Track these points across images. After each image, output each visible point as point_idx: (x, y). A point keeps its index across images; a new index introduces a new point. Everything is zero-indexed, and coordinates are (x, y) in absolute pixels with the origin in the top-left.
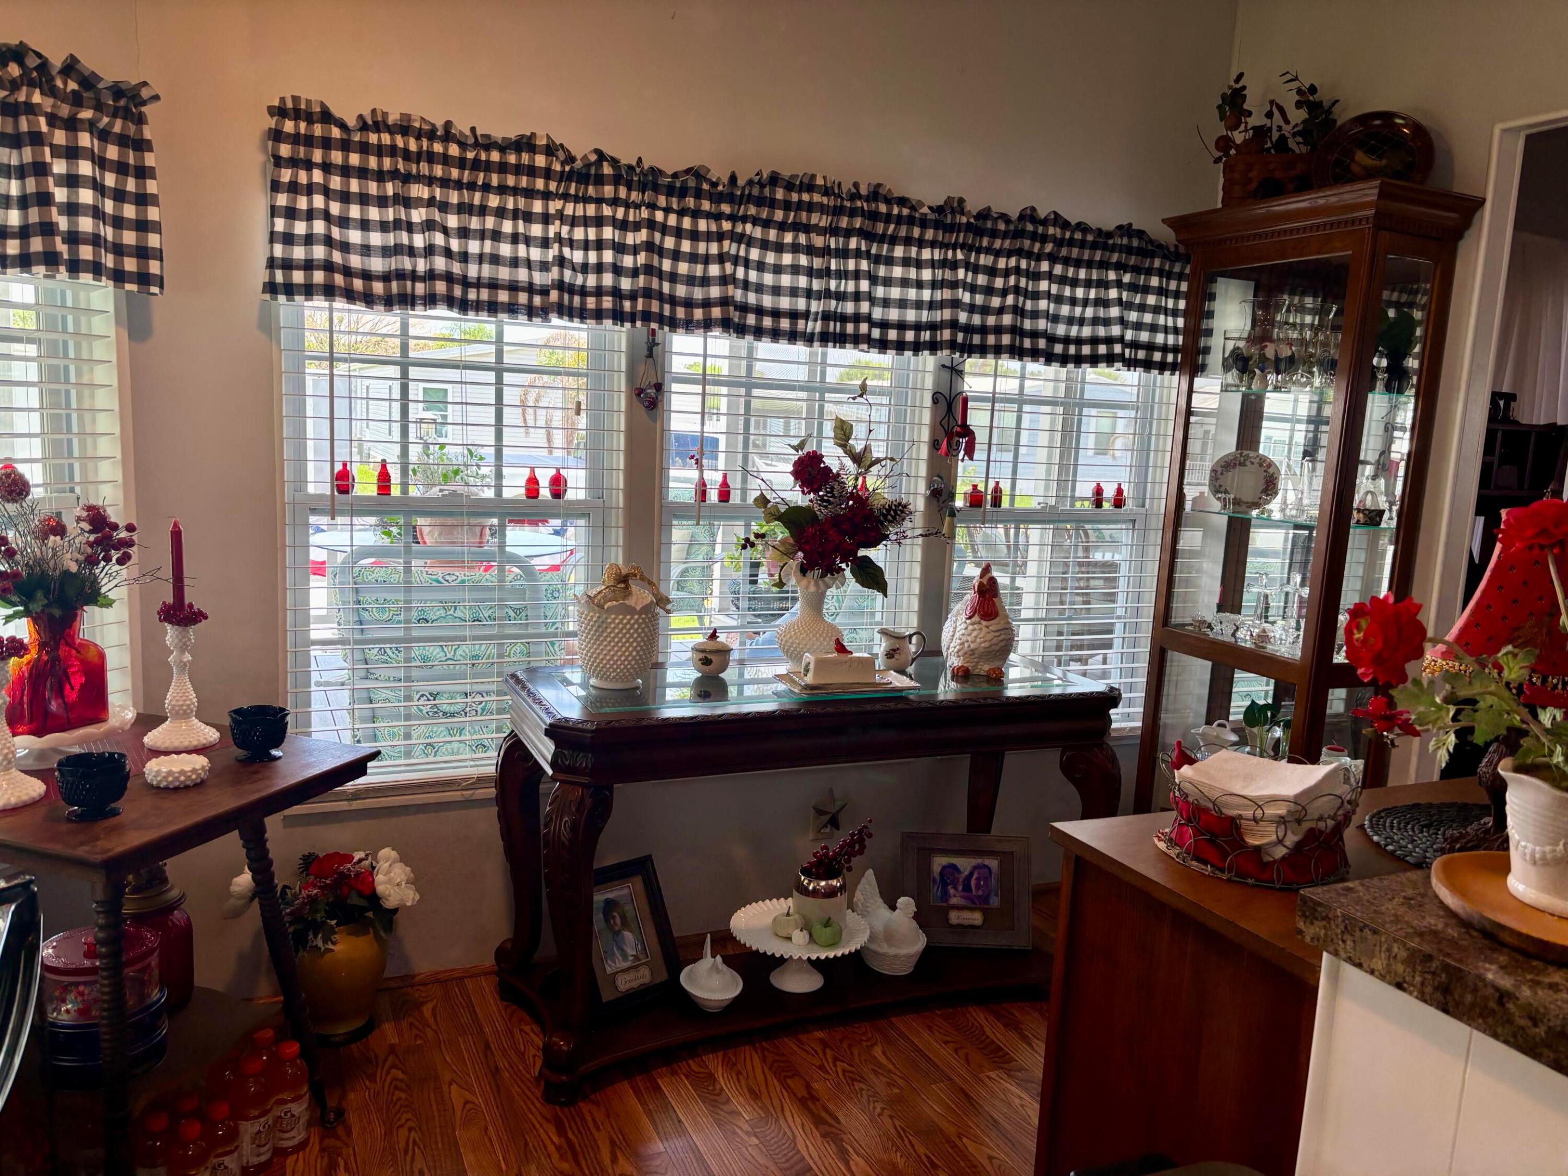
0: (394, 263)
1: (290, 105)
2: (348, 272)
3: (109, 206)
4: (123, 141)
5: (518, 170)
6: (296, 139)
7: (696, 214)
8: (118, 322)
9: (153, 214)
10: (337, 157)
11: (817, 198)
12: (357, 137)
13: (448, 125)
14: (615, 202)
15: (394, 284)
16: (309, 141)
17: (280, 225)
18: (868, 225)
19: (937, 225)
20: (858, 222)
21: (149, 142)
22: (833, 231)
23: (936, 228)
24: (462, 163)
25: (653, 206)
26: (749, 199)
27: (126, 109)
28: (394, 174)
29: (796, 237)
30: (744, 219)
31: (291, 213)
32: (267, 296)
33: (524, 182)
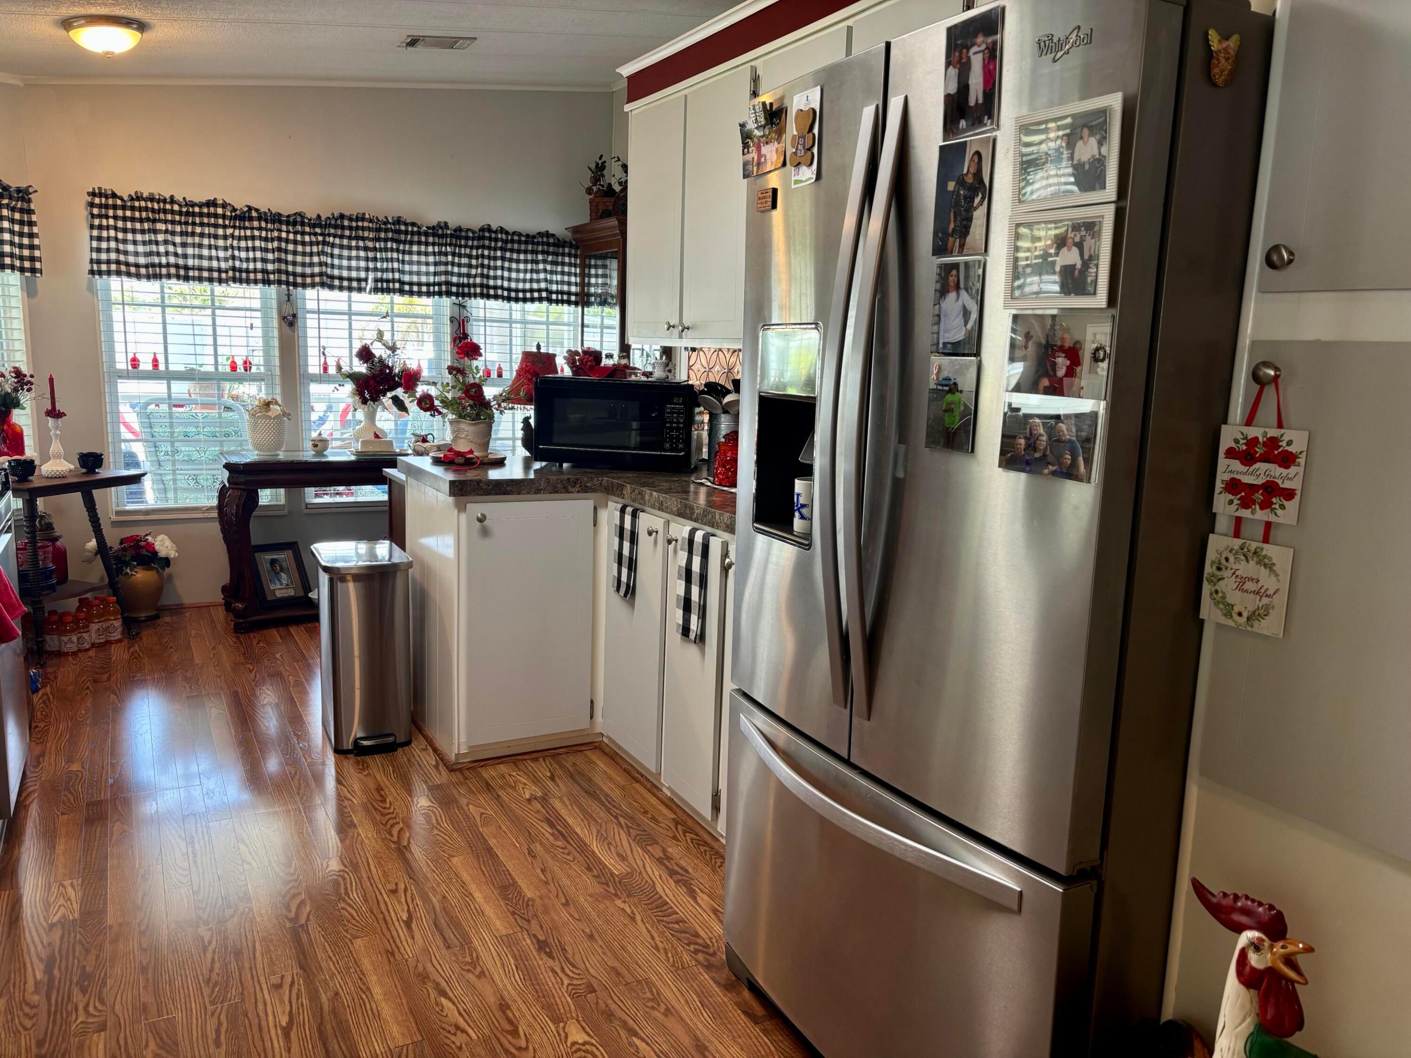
0: (149, 260)
1: (97, 191)
2: (127, 264)
3: (17, 239)
4: (22, 211)
5: (209, 215)
6: (100, 206)
7: (303, 233)
8: (22, 289)
9: (36, 242)
10: (120, 213)
11: (366, 224)
12: (129, 204)
13: (172, 197)
14: (260, 229)
15: (150, 269)
16: (107, 207)
17: (95, 244)
18: (396, 236)
19: (434, 235)
20: (390, 235)
21: (33, 210)
22: (378, 239)
23: (433, 236)
24: (180, 213)
25: (280, 230)
26: (330, 226)
27: (23, 197)
28: (148, 219)
29: (357, 243)
30: (329, 235)
31: (99, 239)
32: (90, 276)
33: (212, 221)
